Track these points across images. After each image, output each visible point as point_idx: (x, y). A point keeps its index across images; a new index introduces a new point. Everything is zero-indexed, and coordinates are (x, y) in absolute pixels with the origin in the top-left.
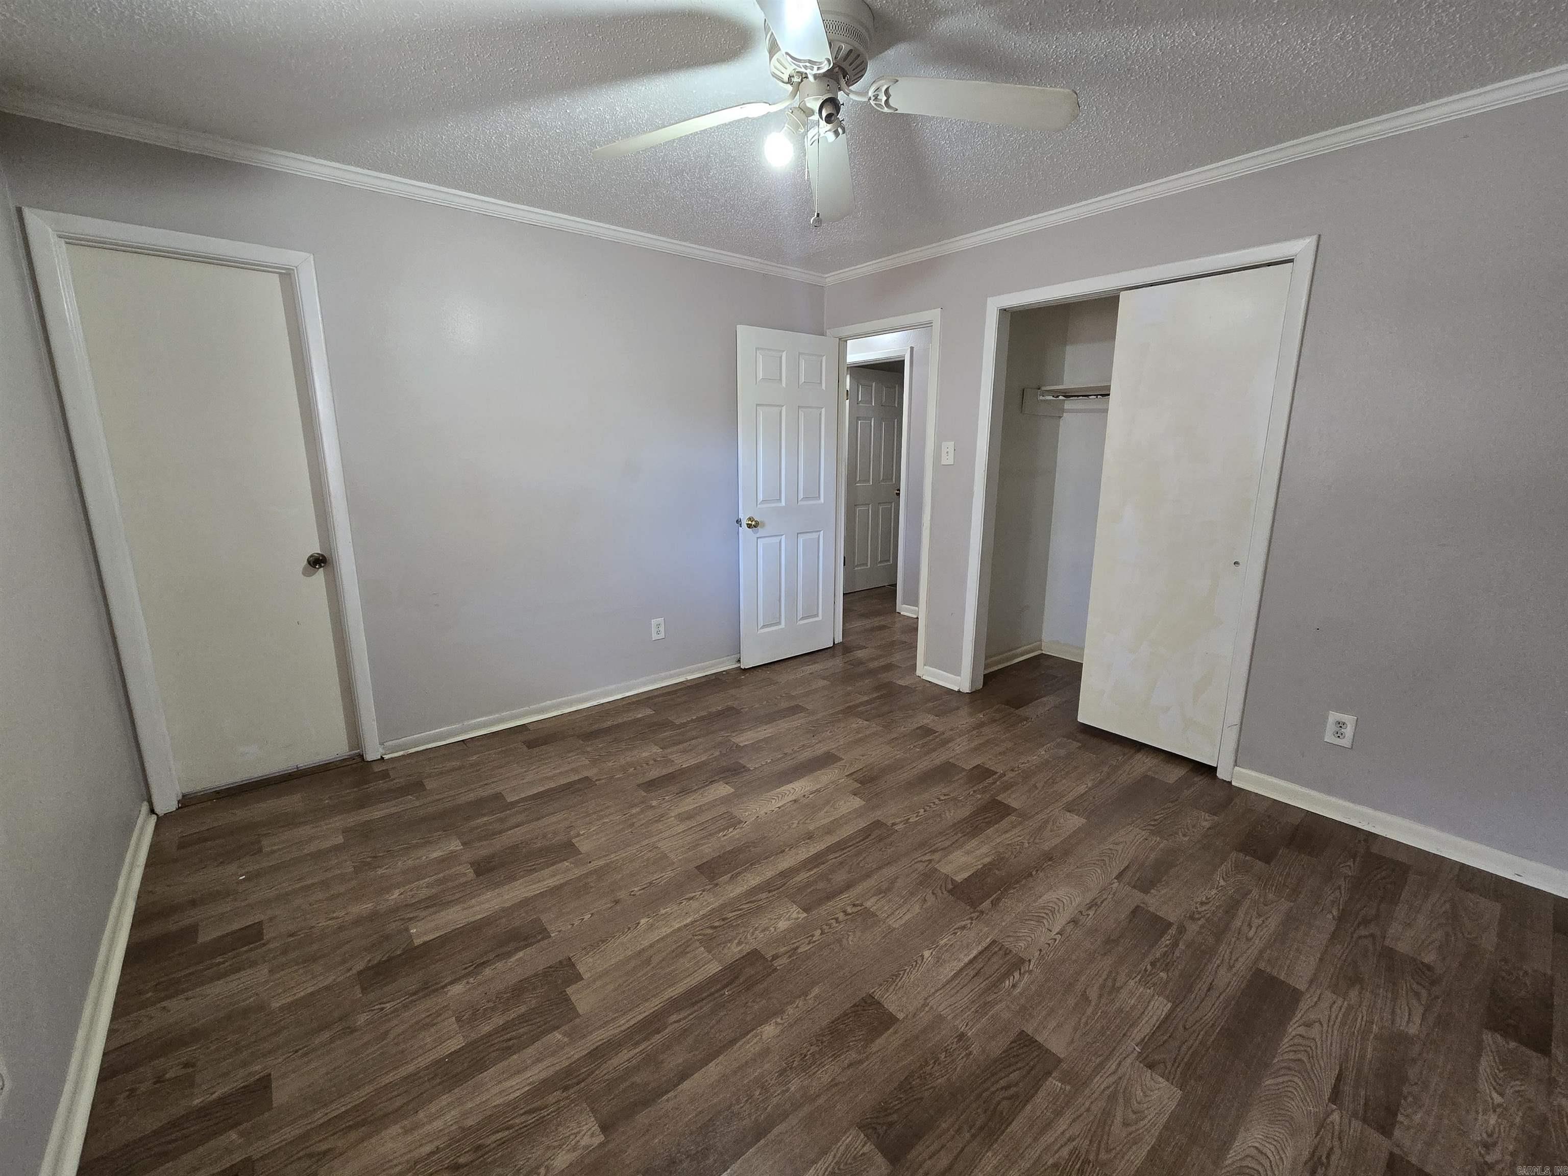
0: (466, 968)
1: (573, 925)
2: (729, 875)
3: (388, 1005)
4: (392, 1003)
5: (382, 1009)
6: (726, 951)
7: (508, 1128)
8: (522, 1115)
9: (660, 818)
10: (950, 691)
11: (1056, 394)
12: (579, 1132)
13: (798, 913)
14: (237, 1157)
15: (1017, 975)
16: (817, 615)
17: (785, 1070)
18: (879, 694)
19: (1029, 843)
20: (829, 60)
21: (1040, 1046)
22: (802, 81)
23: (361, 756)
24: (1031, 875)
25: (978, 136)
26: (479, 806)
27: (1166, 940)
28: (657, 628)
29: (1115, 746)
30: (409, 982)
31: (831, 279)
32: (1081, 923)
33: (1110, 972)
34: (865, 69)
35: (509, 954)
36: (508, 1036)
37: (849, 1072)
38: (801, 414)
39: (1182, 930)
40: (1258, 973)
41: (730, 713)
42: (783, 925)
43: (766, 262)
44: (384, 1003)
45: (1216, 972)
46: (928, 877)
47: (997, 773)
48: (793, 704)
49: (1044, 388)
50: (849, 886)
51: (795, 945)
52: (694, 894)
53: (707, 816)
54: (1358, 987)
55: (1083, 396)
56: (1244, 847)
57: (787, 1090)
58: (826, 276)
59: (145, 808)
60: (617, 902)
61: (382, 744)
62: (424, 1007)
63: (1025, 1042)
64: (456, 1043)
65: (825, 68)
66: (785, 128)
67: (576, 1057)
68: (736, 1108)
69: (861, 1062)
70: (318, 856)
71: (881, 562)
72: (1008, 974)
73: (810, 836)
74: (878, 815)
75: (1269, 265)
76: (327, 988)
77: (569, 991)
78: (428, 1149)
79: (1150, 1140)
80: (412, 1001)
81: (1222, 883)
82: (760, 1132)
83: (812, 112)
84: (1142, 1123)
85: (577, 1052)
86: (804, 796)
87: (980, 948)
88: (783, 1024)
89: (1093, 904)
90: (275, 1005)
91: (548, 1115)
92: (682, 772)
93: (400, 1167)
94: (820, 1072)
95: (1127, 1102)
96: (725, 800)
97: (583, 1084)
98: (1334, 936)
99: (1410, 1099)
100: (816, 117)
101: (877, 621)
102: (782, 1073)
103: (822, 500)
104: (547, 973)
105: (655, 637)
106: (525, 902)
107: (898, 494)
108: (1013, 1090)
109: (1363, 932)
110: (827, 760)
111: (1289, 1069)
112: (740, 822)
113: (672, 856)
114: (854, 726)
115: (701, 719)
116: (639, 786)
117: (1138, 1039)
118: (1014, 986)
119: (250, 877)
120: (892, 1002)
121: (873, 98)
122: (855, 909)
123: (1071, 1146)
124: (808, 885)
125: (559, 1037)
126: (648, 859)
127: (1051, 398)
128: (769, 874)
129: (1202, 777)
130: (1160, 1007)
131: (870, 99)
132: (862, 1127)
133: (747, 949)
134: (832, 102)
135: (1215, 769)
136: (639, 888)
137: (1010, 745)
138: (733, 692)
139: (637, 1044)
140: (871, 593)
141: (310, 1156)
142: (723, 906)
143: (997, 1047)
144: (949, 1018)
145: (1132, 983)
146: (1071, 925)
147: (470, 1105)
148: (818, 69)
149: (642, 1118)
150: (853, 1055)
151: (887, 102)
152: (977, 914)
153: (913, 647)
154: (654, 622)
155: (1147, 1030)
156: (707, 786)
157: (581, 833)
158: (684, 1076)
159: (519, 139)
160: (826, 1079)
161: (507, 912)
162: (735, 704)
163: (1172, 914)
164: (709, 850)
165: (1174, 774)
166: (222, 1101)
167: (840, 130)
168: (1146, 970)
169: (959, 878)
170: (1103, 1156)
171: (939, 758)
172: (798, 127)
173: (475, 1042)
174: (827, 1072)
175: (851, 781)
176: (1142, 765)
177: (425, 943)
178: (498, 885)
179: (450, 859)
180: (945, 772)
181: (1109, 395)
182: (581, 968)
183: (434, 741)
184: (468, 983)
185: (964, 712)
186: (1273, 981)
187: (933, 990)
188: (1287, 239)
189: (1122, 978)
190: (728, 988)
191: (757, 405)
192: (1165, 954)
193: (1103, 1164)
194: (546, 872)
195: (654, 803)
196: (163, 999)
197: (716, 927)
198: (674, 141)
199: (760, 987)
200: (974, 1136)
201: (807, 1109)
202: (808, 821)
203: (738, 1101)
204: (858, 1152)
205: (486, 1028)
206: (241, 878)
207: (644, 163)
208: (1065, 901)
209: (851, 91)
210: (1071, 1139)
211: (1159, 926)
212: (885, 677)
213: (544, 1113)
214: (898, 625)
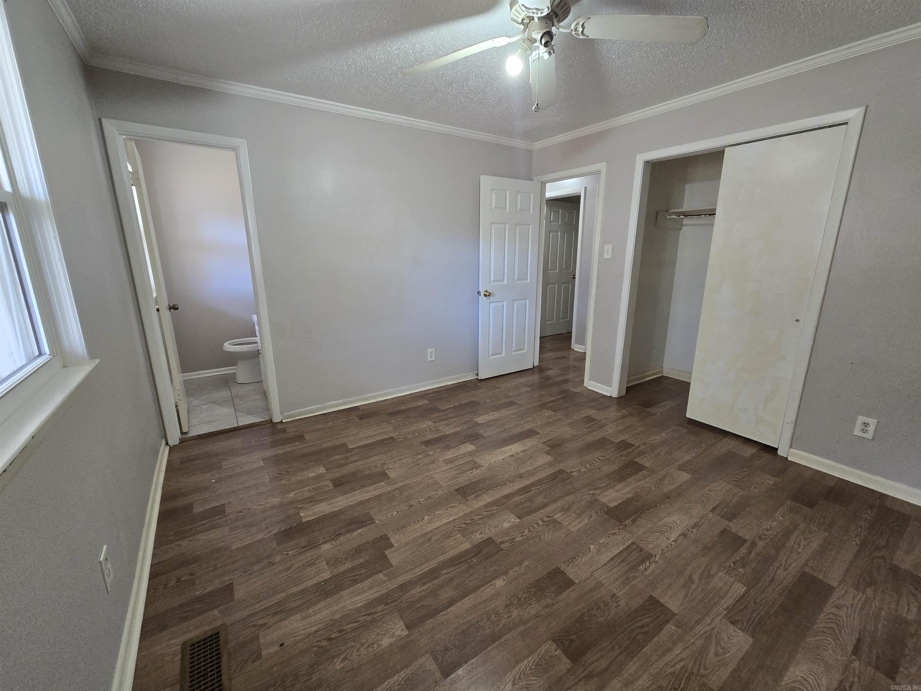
0: (331, 536)
1: (387, 517)
2: (474, 495)
3: (290, 553)
4: (293, 552)
5: (287, 554)
6: (473, 537)
7: (357, 622)
8: (364, 616)
9: (433, 462)
10: (605, 397)
11: (679, 214)
12: (394, 628)
13: (515, 519)
14: (219, 623)
15: (647, 563)
16: (524, 349)
17: (509, 605)
18: (561, 396)
19: (655, 487)
20: (548, 7)
21: (662, 605)
22: (530, 22)
23: (271, 420)
24: (656, 506)
25: (637, 51)
26: (334, 449)
27: (743, 550)
28: (431, 354)
29: (710, 433)
30: (302, 541)
31: (537, 146)
32: (688, 536)
33: (707, 566)
34: (569, 12)
35: (353, 530)
36: (354, 574)
37: (547, 610)
38: (518, 229)
39: (754, 544)
40: (804, 574)
41: (473, 404)
42: (506, 525)
43: (498, 136)
44: (289, 551)
45: (776, 571)
46: (593, 503)
47: (635, 445)
48: (509, 400)
49: (671, 211)
50: (544, 506)
51: (513, 537)
52: (454, 505)
53: (461, 462)
54: (873, 587)
55: (696, 215)
56: (796, 498)
57: (510, 616)
58: (535, 144)
59: (164, 442)
60: (411, 506)
61: (281, 413)
62: (309, 555)
63: (653, 602)
64: (326, 575)
65: (546, 12)
66: (519, 52)
67: (392, 588)
68: (481, 624)
69: (553, 605)
70: (250, 471)
71: (562, 319)
72: (643, 562)
73: (521, 476)
74: (562, 466)
75: (830, 127)
76: (259, 541)
77: (386, 552)
78: (314, 629)
79: (732, 666)
80: (303, 552)
81: (781, 518)
82: (495, 638)
83: (535, 41)
84: (727, 655)
85: (392, 585)
86: (517, 453)
87: (625, 546)
88: (507, 580)
89: (696, 525)
90: (234, 547)
91: (378, 617)
92: (446, 437)
93: (301, 637)
94: (529, 608)
95: (718, 642)
96: (471, 454)
97: (395, 603)
98: (857, 556)
99: (908, 658)
100: (538, 44)
101: (559, 354)
102: (507, 606)
103: (529, 281)
104: (375, 541)
105: (429, 359)
106: (361, 503)
107: (574, 278)
108: (645, 629)
109: (876, 554)
110: (530, 433)
111: (824, 632)
112: (480, 466)
113: (441, 482)
114: (546, 414)
115: (455, 407)
116: (421, 443)
117: (725, 606)
118: (646, 569)
119: (218, 481)
120: (571, 572)
121: (574, 30)
122: (548, 519)
123: (682, 664)
124: (521, 503)
125: (382, 576)
126: (428, 484)
127: (675, 217)
128: (497, 496)
129: (768, 454)
130: (739, 589)
131: (572, 30)
132: (554, 641)
133: (486, 537)
134: (549, 34)
135: (776, 449)
136: (423, 499)
137: (642, 429)
138: (474, 392)
139: (424, 584)
140: (556, 337)
141: (255, 626)
142: (471, 513)
143: (636, 603)
144: (607, 584)
145: (720, 574)
146: (682, 537)
147: (336, 608)
148: (541, 13)
149: (429, 624)
150: (549, 601)
151: (582, 32)
152: (623, 526)
153: (583, 369)
154: (430, 350)
155: (731, 601)
156: (460, 445)
157: (391, 467)
158: (451, 603)
159: (360, 68)
160: (533, 612)
161: (352, 508)
162: (475, 399)
163: (748, 535)
164: (463, 480)
165: (749, 451)
166: (211, 594)
167: (552, 52)
168: (730, 567)
169: (612, 505)
170: (702, 671)
171: (599, 435)
172: (527, 50)
173: (337, 575)
174: (534, 609)
175: (545, 446)
176: (728, 445)
177: (308, 521)
178: (346, 493)
179: (318, 478)
180: (602, 443)
181: (715, 214)
182: (392, 541)
183: (309, 413)
184: (332, 544)
185: (614, 408)
186: (814, 580)
187: (596, 568)
188: (844, 109)
189: (714, 570)
190: (476, 557)
191: (491, 223)
192: (742, 558)
193: (702, 676)
194: (371, 488)
195: (430, 453)
196: (178, 540)
197: (467, 524)
198: (449, 64)
199: (493, 559)
200: (621, 653)
201: (521, 628)
202: (520, 468)
203: (482, 620)
204: (552, 654)
205: (342, 569)
206: (213, 481)
207: (430, 78)
208: (678, 522)
209: (560, 26)
210: (682, 660)
211: (739, 541)
212: (565, 386)
213: (375, 616)
214: (572, 356)
